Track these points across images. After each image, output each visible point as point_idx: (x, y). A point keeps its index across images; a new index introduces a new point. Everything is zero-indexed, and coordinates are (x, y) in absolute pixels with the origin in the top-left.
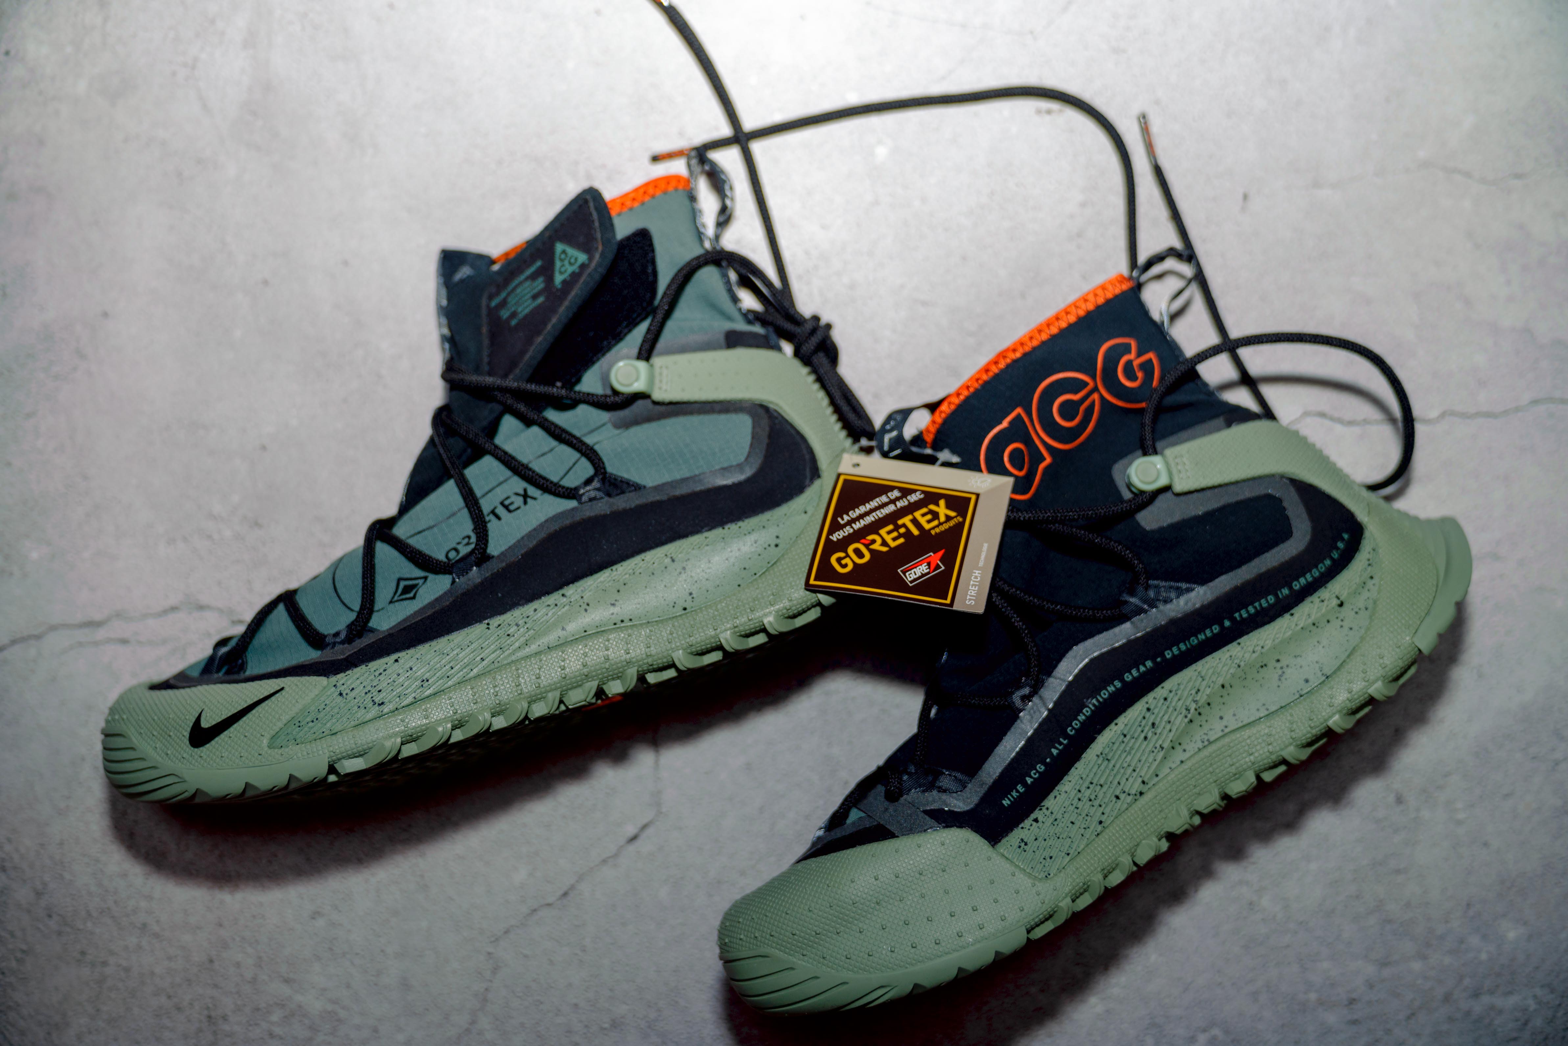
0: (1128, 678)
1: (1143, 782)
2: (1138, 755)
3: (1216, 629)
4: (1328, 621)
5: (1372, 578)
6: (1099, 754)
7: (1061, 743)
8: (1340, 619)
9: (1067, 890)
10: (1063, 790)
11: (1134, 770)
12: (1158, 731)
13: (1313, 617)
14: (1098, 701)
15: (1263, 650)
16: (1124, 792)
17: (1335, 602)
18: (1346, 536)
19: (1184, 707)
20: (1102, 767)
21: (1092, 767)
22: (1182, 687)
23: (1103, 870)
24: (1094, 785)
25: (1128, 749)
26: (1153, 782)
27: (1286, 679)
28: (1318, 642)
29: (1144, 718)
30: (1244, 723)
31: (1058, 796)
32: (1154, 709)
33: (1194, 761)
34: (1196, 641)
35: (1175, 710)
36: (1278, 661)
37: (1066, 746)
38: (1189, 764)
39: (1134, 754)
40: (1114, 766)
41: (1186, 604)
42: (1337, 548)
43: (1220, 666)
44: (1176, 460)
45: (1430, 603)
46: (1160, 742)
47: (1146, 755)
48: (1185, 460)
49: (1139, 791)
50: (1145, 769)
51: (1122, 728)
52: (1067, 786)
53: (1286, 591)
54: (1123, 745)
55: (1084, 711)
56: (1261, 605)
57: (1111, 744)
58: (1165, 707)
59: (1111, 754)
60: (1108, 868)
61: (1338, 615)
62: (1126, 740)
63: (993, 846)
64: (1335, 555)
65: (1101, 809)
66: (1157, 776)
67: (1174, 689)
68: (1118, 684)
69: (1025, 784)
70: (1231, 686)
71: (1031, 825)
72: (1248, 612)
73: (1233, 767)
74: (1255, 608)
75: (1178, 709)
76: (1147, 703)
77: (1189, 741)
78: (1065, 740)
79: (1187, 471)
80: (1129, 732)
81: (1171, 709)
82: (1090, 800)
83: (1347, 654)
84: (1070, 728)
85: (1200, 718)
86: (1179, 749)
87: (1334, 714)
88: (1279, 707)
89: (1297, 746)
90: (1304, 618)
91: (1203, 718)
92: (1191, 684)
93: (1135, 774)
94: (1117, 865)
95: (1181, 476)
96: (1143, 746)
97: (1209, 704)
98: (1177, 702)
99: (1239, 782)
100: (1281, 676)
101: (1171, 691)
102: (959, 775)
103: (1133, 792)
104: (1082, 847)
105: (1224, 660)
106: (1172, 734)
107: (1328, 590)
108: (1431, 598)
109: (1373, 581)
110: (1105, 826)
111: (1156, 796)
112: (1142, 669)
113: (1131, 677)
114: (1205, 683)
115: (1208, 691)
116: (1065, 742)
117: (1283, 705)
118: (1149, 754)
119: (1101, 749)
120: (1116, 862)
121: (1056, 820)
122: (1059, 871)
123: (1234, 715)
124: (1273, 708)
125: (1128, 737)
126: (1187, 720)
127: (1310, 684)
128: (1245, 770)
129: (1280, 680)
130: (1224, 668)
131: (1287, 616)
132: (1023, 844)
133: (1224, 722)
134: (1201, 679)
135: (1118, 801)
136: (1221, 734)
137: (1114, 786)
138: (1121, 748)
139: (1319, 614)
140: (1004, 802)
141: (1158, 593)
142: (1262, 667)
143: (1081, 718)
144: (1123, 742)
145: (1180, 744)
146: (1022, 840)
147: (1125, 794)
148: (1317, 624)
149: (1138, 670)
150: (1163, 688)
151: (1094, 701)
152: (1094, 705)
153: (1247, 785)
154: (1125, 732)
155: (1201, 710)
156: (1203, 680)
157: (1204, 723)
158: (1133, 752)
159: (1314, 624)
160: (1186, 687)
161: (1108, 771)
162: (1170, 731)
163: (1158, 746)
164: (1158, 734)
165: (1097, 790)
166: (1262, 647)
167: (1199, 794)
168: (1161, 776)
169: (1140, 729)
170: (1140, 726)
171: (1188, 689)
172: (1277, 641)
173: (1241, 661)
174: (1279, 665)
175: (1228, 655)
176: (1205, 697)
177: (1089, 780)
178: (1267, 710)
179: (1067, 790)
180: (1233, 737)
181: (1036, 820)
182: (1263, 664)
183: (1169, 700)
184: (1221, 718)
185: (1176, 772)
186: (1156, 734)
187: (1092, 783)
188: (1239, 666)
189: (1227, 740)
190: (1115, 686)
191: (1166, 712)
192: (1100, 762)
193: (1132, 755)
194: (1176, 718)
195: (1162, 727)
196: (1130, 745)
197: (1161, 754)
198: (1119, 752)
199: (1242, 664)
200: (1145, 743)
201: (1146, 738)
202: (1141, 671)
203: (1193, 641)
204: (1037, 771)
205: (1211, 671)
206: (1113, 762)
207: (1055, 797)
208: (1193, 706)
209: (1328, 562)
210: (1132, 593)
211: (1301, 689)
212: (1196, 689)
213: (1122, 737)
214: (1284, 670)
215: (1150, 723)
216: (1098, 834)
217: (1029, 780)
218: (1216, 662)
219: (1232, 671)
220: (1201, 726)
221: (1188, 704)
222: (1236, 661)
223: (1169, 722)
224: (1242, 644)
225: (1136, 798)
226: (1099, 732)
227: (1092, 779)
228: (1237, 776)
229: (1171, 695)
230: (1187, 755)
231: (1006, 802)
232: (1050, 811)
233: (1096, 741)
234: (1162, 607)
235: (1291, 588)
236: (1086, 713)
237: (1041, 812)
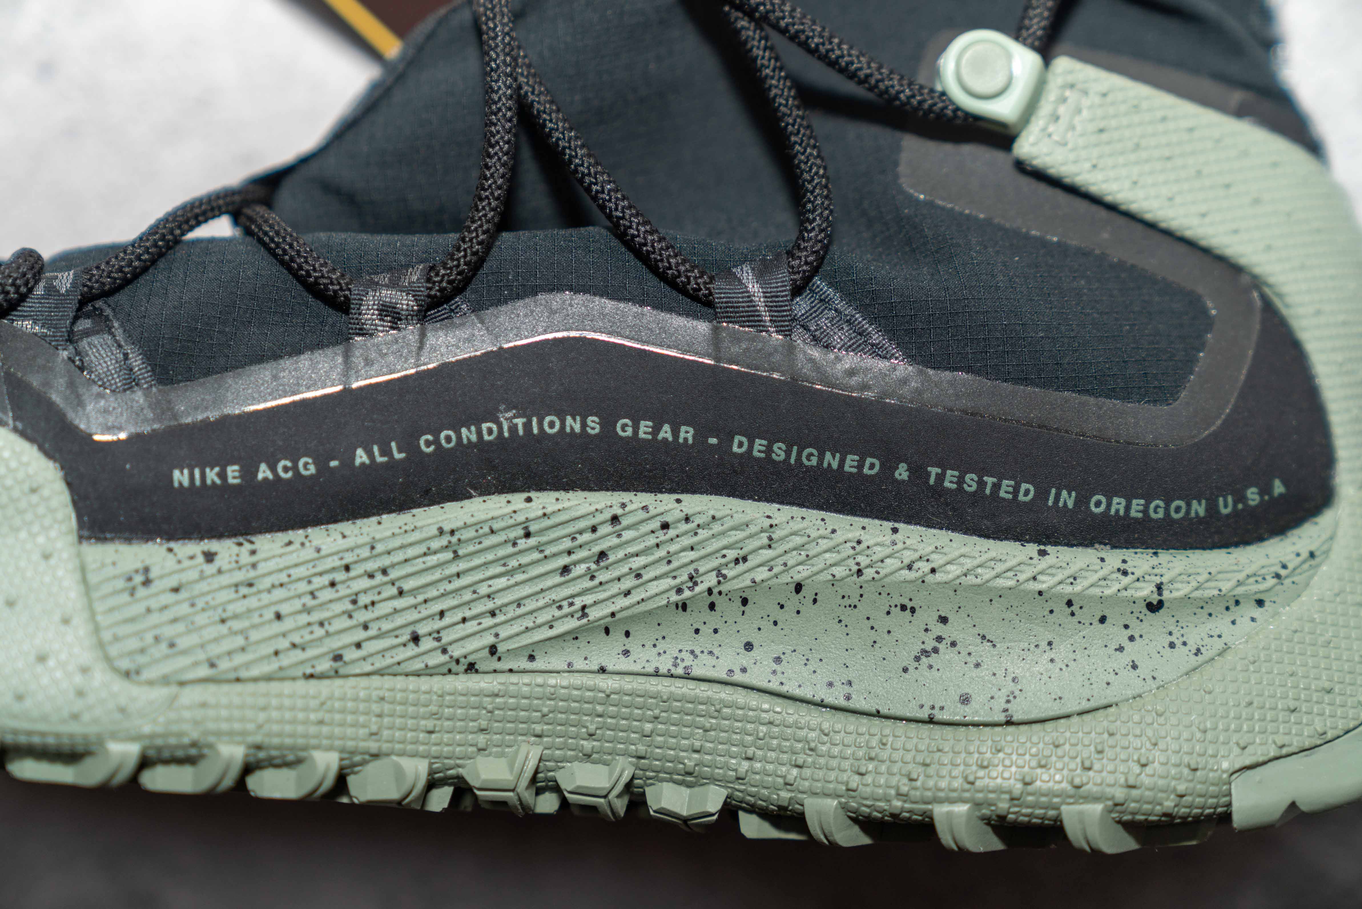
0: (623, 428)
1: (493, 650)
2: (527, 590)
3: (872, 466)
4: (1103, 620)
5: (1260, 603)
6: (447, 528)
7: (386, 451)
8: (1129, 632)
9: (147, 729)
10: (315, 543)
11: (493, 614)
12: (602, 576)
13: (1078, 588)
14: (527, 426)
15: (930, 578)
16: (438, 639)
17: (1146, 591)
18: (1278, 488)
19: (691, 569)
20: (432, 560)
21: (411, 545)
22: (717, 528)
23: (259, 747)
24: (386, 579)
25: (513, 563)
26: (514, 666)
27: (931, 667)
28: (1050, 644)
29: (594, 529)
30: (784, 689)
31: (297, 545)
32: (628, 528)
33: (629, 684)
34: (814, 461)
35: (669, 562)
36: (944, 620)
37: (392, 465)
38: (608, 683)
39: (517, 584)
40: (458, 575)
41: (851, 373)
42: (1240, 497)
43: (824, 544)
44: (1068, 93)
45: (1329, 736)
46: (588, 599)
47: (541, 603)
48: (1086, 102)
49: (471, 659)
50: (516, 628)
51: (532, 515)
52: (330, 539)
53: (1068, 499)
54: (510, 550)
55: (485, 426)
56: (996, 487)
57: (486, 529)
58: (652, 541)
59: (471, 548)
60: (274, 753)
61: (1133, 622)
62: (523, 544)
63: (81, 538)
64: (1226, 507)
65: (361, 635)
66: (532, 658)
67: (698, 520)
68: (594, 425)
69: (249, 472)
70: (815, 601)
71: (192, 558)
72: (961, 481)
73: (696, 756)
74: (981, 484)
75: (675, 564)
76: (623, 505)
77: (649, 644)
78: (400, 451)
79: (1073, 128)
80: (541, 532)
81: (661, 553)
82: (354, 602)
83: (1085, 705)
84: (430, 437)
85: (707, 615)
86: (617, 641)
87: (964, 801)
88: (873, 710)
89: (844, 807)
90: (1059, 577)
91: (713, 619)
92: (740, 535)
93: (488, 622)
94: (298, 762)
95: (1051, 129)
96: (549, 582)
97: (745, 602)
98: (683, 550)
99: (685, 791)
100: (925, 652)
101: (687, 519)
102: (136, 362)
103: (456, 652)
104: (255, 672)
105: (839, 537)
106: (627, 602)
107: (1154, 561)
108: (1341, 725)
109: (1257, 612)
110: (342, 671)
111: (497, 695)
112: (666, 432)
113: (629, 432)
114: (767, 554)
115: (762, 574)
116: (398, 456)
117: (884, 711)
118: (547, 606)
119: (460, 524)
120: (302, 754)
121: (251, 585)
122: (165, 680)
123: (778, 660)
124: (859, 703)
125: (532, 541)
126: (674, 598)
127: (967, 709)
128: (714, 780)
129: (917, 659)
130: (827, 555)
131: (1032, 549)
132: (139, 579)
133: (746, 659)
134: (766, 541)
135: (411, 644)
136: (723, 676)
137: (425, 613)
138: (501, 552)
139: (1096, 591)
140: (176, 474)
141: (812, 314)
142: (903, 608)
143: (468, 434)
144: (515, 544)
145: (627, 634)
146: (147, 570)
147: (436, 644)
148: (1075, 608)
149: (656, 430)
150: (678, 501)
151: (520, 422)
152: (513, 429)
153: (695, 810)
154: (533, 528)
155: (720, 602)
156: (770, 546)
157: (706, 630)
158: (520, 577)
159: (1069, 603)
160: (723, 533)
161: (437, 575)
162: (627, 593)
163: (578, 602)
164: (596, 582)
165: (384, 595)
166: (933, 571)
167: (588, 756)
168: (539, 664)
169: (567, 544)
170: (574, 539)
171: (725, 541)
172: (971, 579)
173: (870, 566)
174: (938, 629)
175: (857, 534)
176: (746, 582)
177: (386, 561)
178: (848, 698)
179: (324, 547)
180: (740, 697)
181: (209, 557)
182: (909, 605)
183: (671, 533)
184: (749, 646)
185: (577, 680)
186: (592, 578)
187: (384, 572)
188: (859, 573)
189: (725, 694)
190: (584, 425)
191: (646, 551)
192: (436, 544)
193: (512, 581)
194: (656, 578)
195: (617, 573)
196: (525, 559)
197: (572, 624)
198: (490, 557)
199: (869, 573)
200: (558, 579)
201: (565, 570)
202: (661, 436)
203: (809, 456)
204: (295, 468)
205: (798, 540)
206: (462, 565)
207: (290, 543)
208: (710, 580)
209: (1199, 508)
210: (761, 274)
211: (942, 708)
212: (742, 553)
213: (521, 532)
214: (941, 647)
215: (596, 549)
216: (312, 676)
217: (264, 472)
218: (822, 532)
219: (839, 571)
220: (697, 631)
221: (702, 570)
222: (860, 559)
223: (638, 576)
224: (898, 536)
225: (455, 668)
226: (486, 491)
227: (393, 566)
228: (689, 779)
229: (684, 527)
230: (624, 664)
231: (180, 477)
232: (254, 559)
233: (466, 503)
234: (799, 339)
235: (1082, 501)
236: (485, 432)
237: (235, 549)
